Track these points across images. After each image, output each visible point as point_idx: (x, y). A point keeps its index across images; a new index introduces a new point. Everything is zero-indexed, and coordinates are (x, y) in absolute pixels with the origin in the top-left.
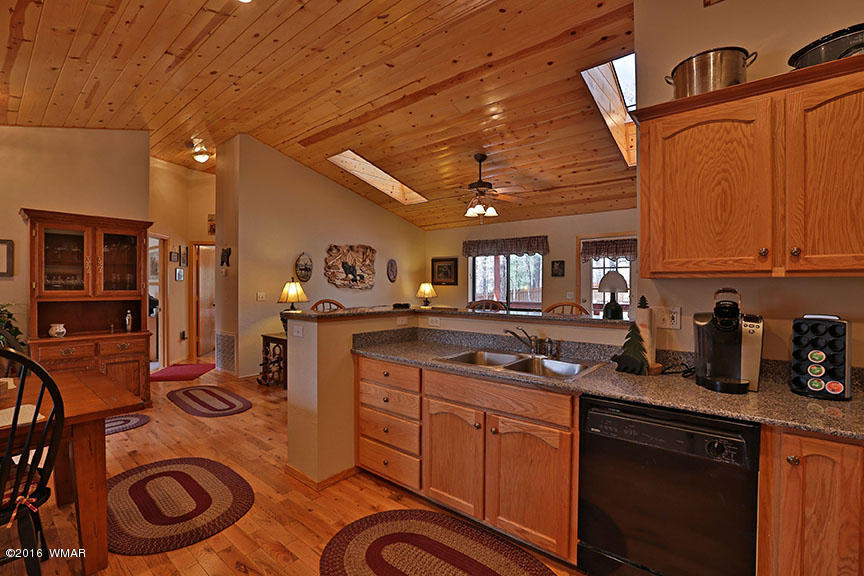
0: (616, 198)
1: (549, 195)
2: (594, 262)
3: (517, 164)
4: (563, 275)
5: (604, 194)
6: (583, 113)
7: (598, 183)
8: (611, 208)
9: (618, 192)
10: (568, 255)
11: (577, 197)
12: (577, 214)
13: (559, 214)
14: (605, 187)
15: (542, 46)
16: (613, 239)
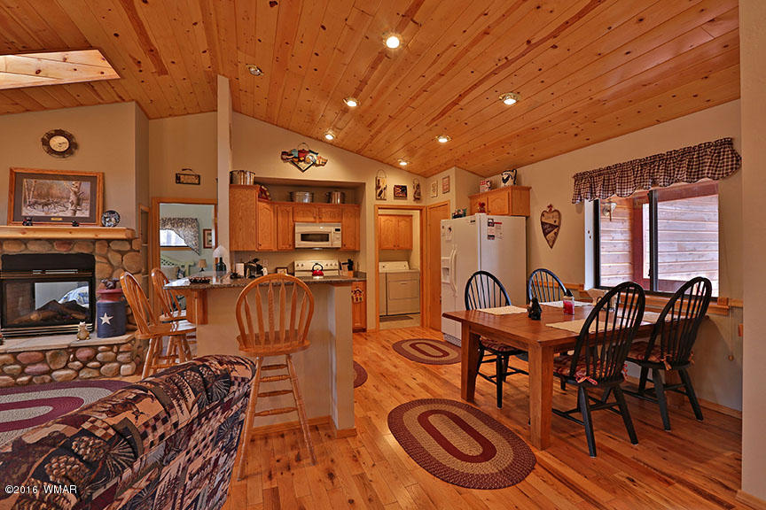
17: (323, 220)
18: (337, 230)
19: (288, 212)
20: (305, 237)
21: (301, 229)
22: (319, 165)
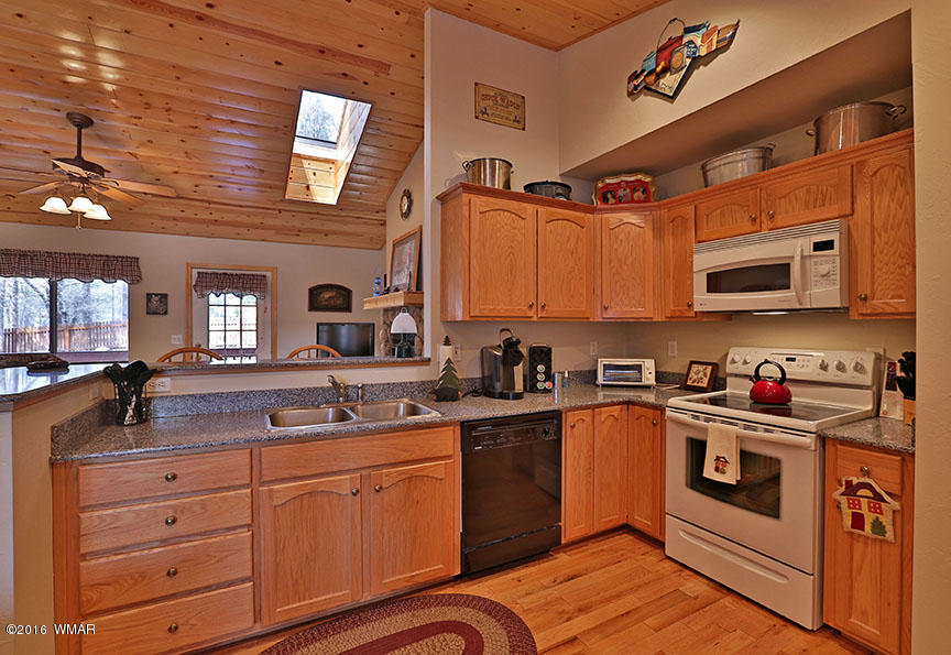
0: (249, 226)
1: (162, 204)
2: (212, 297)
3: (141, 152)
4: (166, 313)
5: (238, 219)
6: (276, 129)
7: (241, 206)
8: (238, 237)
9: (257, 221)
10: (174, 288)
11: (206, 216)
12: (188, 234)
13: (163, 230)
14: (243, 213)
15: (283, 41)
16: (238, 272)
17: (779, 221)
18: (819, 246)
19: (685, 220)
20: (717, 282)
21: (707, 260)
22: (712, 55)
